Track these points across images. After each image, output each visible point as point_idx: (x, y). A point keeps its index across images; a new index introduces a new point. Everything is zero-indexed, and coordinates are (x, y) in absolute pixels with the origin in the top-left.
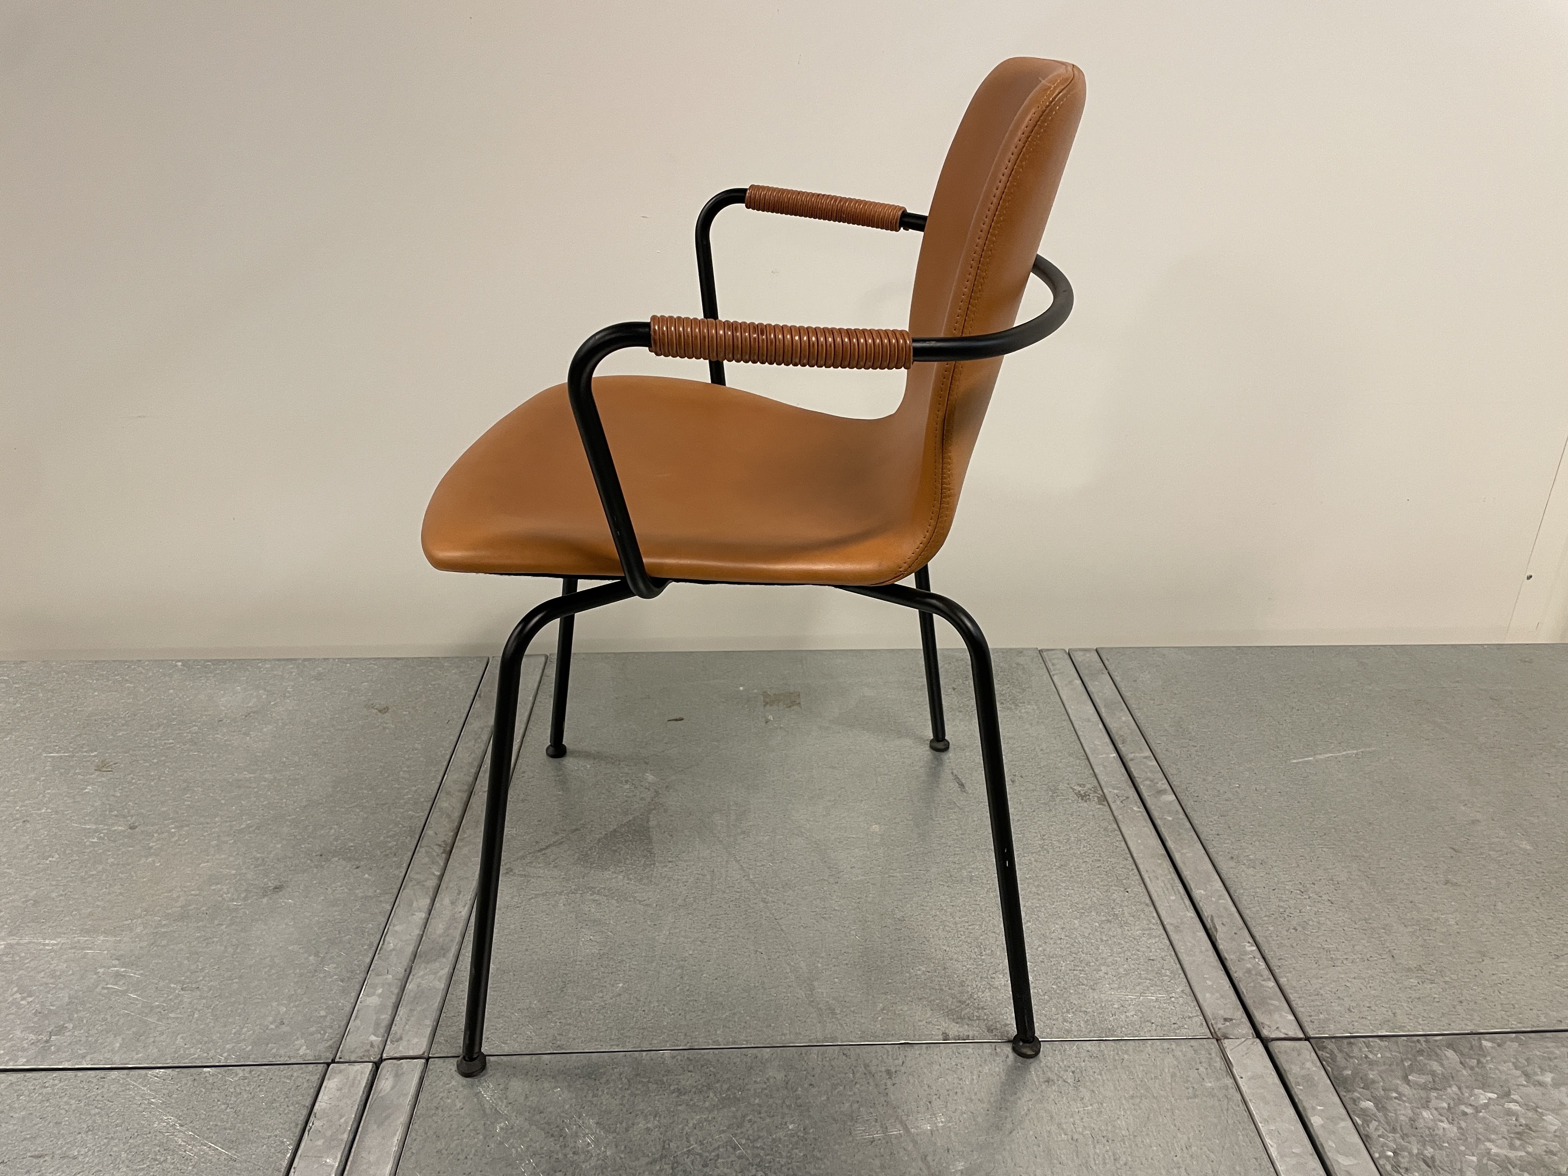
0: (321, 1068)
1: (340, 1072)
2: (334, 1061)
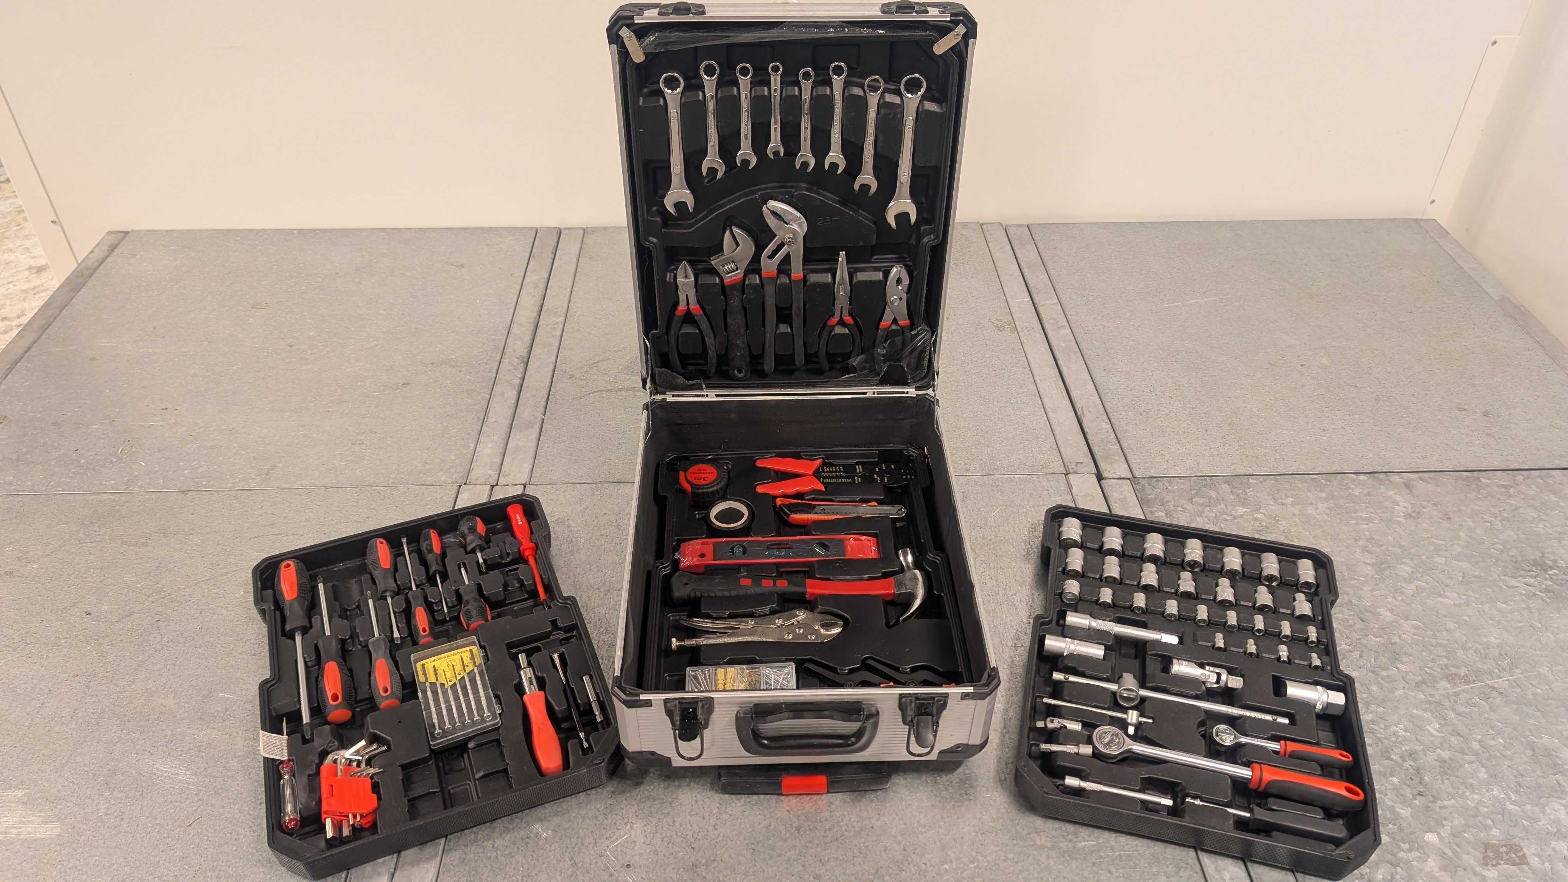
0: (456, 488)
1: (468, 490)
2: (465, 484)
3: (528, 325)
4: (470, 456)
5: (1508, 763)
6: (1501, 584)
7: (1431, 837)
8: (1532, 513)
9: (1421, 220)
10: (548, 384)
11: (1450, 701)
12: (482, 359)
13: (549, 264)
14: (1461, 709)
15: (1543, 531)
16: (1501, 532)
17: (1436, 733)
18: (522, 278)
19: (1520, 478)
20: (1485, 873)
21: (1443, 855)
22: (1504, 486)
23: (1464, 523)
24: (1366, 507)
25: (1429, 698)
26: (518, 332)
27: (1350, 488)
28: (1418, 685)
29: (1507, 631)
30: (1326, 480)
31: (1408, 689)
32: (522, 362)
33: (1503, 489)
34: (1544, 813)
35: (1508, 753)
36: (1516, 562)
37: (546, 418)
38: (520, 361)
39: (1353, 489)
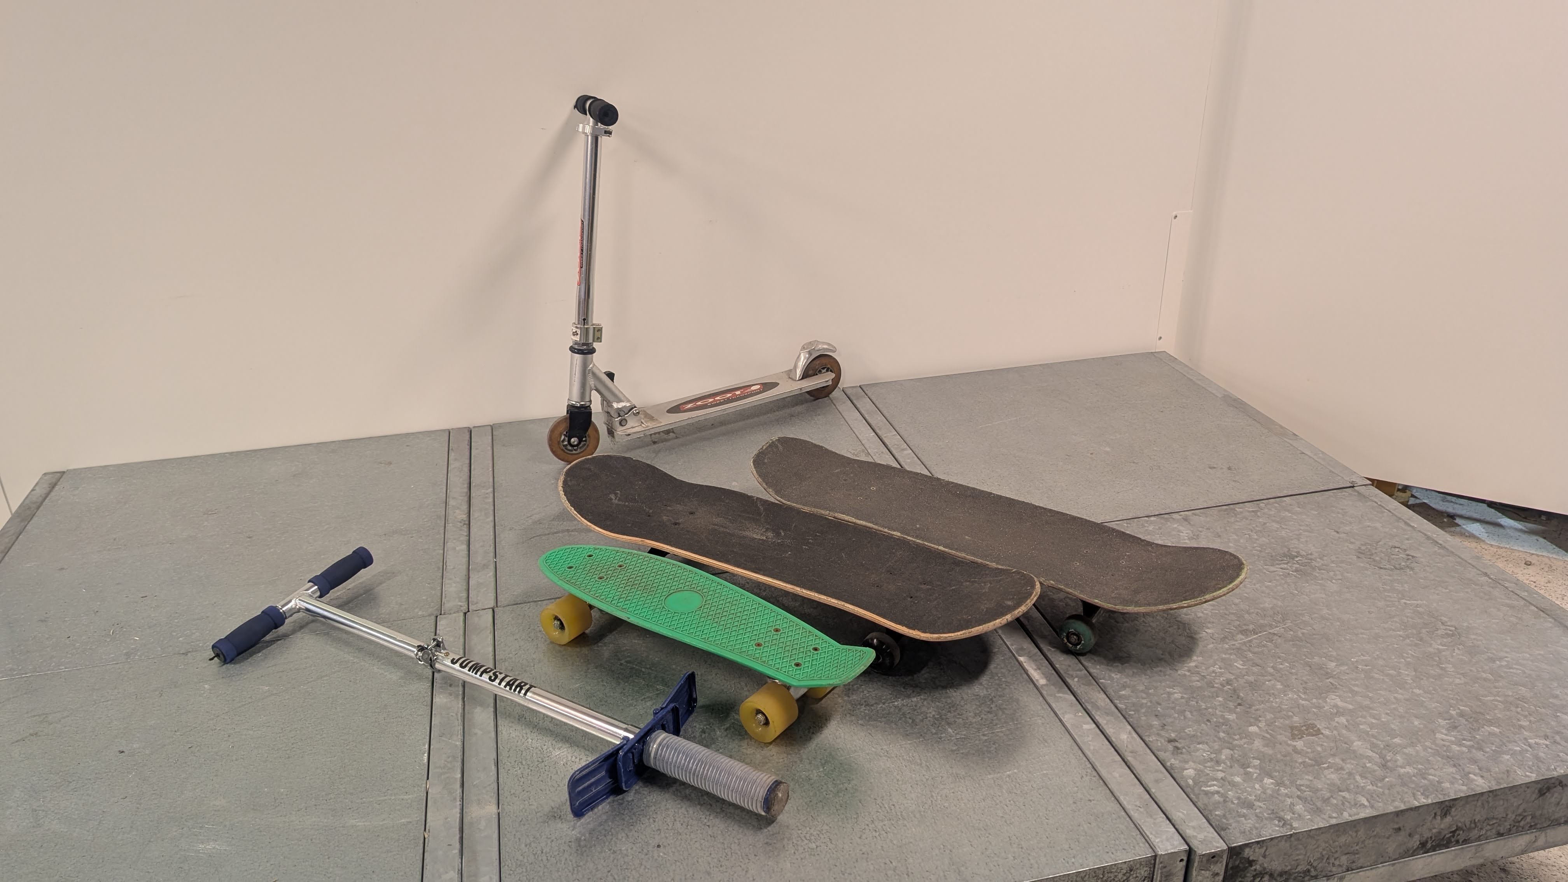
0: (433, 618)
1: (445, 618)
2: (441, 614)
3: (462, 498)
4: (439, 594)
5: (1294, 677)
6: (1265, 571)
7: (1253, 729)
8: (1276, 525)
9: (1155, 352)
10: (492, 537)
11: (1246, 646)
12: (429, 526)
13: (468, 453)
14: (1256, 650)
15: (1285, 535)
16: (1257, 539)
17: (1242, 667)
18: (446, 466)
19: (1262, 505)
20: (1295, 743)
21: (1264, 738)
22: (1253, 511)
23: (1231, 538)
24: (1160, 537)
25: (1232, 646)
26: (454, 504)
27: (1145, 526)
28: (1223, 640)
29: (1275, 599)
30: (1127, 524)
31: (1216, 643)
32: (464, 524)
33: (1253, 513)
34: (1326, 702)
35: (1293, 671)
36: (1272, 556)
37: (498, 560)
38: (462, 524)
39: (1148, 527)
